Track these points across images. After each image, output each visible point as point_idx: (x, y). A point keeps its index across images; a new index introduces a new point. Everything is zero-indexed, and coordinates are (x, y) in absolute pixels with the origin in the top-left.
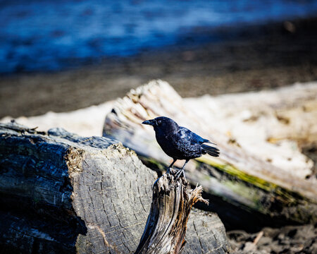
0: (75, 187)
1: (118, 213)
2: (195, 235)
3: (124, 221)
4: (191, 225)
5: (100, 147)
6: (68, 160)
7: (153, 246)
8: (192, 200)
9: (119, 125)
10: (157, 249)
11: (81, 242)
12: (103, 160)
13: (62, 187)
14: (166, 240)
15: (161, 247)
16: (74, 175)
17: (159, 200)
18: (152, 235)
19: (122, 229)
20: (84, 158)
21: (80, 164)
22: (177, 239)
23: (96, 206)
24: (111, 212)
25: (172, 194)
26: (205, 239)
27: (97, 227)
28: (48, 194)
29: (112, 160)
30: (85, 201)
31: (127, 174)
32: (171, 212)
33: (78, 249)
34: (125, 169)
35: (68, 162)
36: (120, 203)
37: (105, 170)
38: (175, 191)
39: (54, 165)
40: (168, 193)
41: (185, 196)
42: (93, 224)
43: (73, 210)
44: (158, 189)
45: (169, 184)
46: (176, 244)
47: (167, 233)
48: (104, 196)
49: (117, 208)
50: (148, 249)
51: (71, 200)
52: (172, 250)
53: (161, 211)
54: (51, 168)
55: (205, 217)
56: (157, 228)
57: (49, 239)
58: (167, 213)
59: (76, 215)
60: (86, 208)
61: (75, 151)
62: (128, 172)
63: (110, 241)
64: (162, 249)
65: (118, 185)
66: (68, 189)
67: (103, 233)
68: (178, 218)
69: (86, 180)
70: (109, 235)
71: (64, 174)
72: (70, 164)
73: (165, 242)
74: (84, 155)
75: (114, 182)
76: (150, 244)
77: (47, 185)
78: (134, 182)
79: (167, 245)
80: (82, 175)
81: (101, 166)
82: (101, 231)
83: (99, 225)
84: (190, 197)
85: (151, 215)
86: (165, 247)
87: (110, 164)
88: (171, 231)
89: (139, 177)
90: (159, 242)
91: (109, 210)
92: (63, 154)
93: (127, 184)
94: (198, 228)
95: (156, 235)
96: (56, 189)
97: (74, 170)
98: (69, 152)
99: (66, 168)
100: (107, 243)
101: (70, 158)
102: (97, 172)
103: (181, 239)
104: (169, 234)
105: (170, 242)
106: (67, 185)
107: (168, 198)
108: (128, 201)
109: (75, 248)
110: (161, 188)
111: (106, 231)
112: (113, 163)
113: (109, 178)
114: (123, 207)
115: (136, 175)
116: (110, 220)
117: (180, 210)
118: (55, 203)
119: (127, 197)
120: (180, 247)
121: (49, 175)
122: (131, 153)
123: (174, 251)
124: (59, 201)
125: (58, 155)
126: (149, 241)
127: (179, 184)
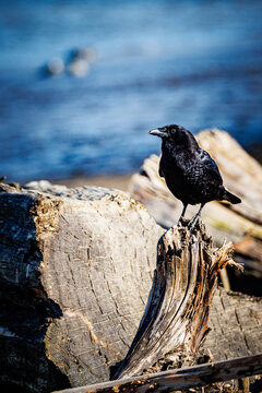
0: (46, 254)
1: (114, 295)
2: (237, 329)
3: (123, 307)
4: (232, 315)
5: (91, 199)
6: (36, 215)
7: (158, 335)
8: (217, 264)
9: (153, 193)
10: (163, 340)
11: (53, 336)
12: (93, 215)
13: (27, 256)
14: (177, 326)
15: (169, 337)
16: (45, 237)
17: (166, 264)
18: (155, 319)
19: (120, 319)
20: (61, 212)
21: (55, 221)
22: (195, 323)
23: (79, 284)
24: (102, 293)
25: (185, 254)
26: (254, 336)
27: (80, 314)
28: (8, 268)
29: (106, 216)
30: (62, 275)
31: (130, 237)
32: (184, 282)
33: (48, 346)
34: (127, 230)
35: (36, 218)
36: (118, 279)
37: (94, 231)
38: (190, 250)
39: (17, 223)
40: (178, 253)
41: (207, 258)
42: (73, 309)
43: (41, 288)
44: (164, 248)
45: (182, 241)
46: (194, 332)
47: (179, 314)
48: (92, 268)
49: (113, 287)
50: (149, 339)
51: (39, 274)
52: (187, 341)
53: (168, 282)
54: (13, 228)
55: (256, 304)
56: (163, 307)
57: (8, 334)
58: (177, 284)
59: (46, 295)
60: (63, 285)
61: (48, 201)
62: (131, 234)
63: (100, 335)
64: (171, 340)
65: (115, 253)
66: (35, 258)
67: (89, 323)
68: (195, 291)
69: (63, 244)
70: (100, 327)
71: (30, 236)
72: (39, 221)
73: (174, 329)
74: (61, 207)
75: (109, 248)
76: (153, 332)
77: (6, 256)
78: (141, 250)
79: (179, 332)
80: (57, 237)
81: (89, 225)
82: (86, 321)
83: (83, 312)
84: (214, 259)
85: (154, 288)
86: (176, 336)
87: (102, 222)
88: (185, 312)
89: (150, 242)
90: (166, 329)
91: (99, 290)
92: (30, 206)
93: (131, 253)
94: (243, 320)
95: (161, 319)
96: (19, 260)
97: (45, 230)
98: (38, 203)
99: (32, 226)
100: (95, 337)
101: (39, 213)
102: (82, 233)
103: (201, 325)
104: (182, 317)
105: (183, 328)
106: (34, 252)
107: (179, 261)
108: (131, 277)
109: (44, 344)
110: (169, 247)
111: (94, 321)
112: (108, 220)
113: (100, 242)
114: (122, 286)
115: (145, 239)
116: (102, 304)
117: (198, 279)
118: (17, 281)
119: (130, 272)
120: (201, 336)
121: (10, 239)
122: (138, 206)
123: (190, 342)
124: (23, 277)
125: (23, 209)
126: (151, 328)
127: (195, 240)
